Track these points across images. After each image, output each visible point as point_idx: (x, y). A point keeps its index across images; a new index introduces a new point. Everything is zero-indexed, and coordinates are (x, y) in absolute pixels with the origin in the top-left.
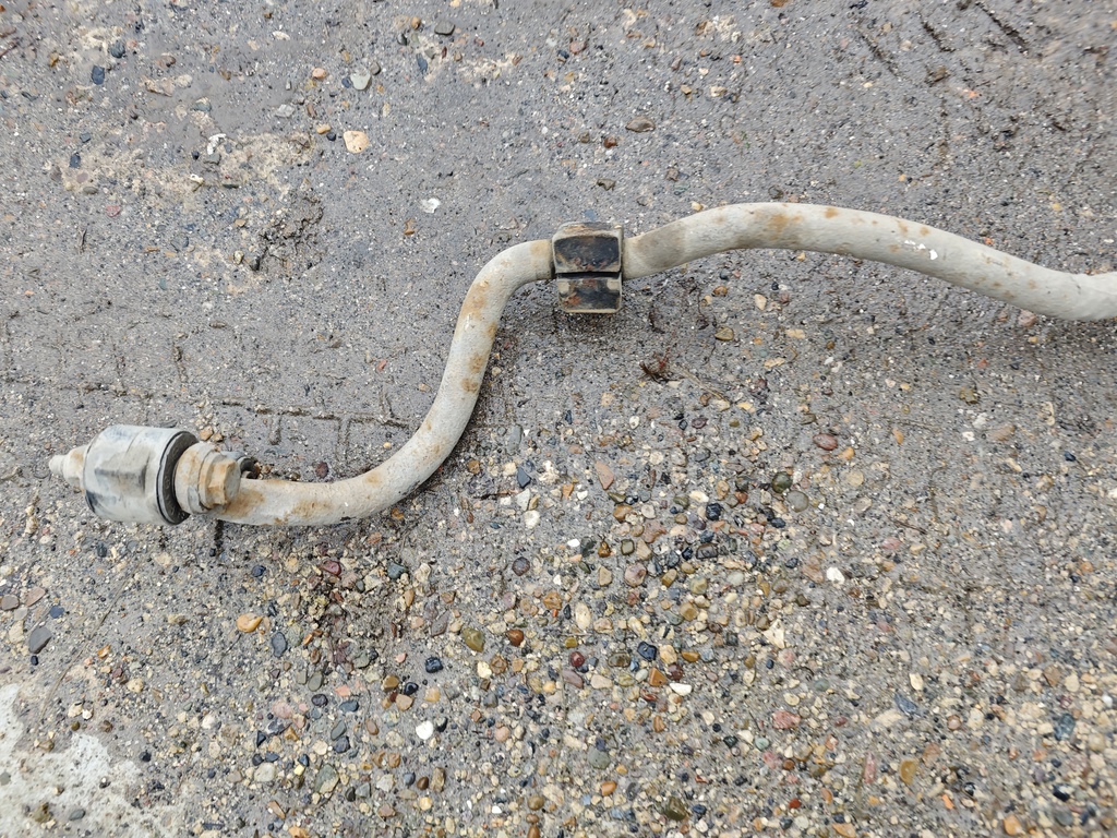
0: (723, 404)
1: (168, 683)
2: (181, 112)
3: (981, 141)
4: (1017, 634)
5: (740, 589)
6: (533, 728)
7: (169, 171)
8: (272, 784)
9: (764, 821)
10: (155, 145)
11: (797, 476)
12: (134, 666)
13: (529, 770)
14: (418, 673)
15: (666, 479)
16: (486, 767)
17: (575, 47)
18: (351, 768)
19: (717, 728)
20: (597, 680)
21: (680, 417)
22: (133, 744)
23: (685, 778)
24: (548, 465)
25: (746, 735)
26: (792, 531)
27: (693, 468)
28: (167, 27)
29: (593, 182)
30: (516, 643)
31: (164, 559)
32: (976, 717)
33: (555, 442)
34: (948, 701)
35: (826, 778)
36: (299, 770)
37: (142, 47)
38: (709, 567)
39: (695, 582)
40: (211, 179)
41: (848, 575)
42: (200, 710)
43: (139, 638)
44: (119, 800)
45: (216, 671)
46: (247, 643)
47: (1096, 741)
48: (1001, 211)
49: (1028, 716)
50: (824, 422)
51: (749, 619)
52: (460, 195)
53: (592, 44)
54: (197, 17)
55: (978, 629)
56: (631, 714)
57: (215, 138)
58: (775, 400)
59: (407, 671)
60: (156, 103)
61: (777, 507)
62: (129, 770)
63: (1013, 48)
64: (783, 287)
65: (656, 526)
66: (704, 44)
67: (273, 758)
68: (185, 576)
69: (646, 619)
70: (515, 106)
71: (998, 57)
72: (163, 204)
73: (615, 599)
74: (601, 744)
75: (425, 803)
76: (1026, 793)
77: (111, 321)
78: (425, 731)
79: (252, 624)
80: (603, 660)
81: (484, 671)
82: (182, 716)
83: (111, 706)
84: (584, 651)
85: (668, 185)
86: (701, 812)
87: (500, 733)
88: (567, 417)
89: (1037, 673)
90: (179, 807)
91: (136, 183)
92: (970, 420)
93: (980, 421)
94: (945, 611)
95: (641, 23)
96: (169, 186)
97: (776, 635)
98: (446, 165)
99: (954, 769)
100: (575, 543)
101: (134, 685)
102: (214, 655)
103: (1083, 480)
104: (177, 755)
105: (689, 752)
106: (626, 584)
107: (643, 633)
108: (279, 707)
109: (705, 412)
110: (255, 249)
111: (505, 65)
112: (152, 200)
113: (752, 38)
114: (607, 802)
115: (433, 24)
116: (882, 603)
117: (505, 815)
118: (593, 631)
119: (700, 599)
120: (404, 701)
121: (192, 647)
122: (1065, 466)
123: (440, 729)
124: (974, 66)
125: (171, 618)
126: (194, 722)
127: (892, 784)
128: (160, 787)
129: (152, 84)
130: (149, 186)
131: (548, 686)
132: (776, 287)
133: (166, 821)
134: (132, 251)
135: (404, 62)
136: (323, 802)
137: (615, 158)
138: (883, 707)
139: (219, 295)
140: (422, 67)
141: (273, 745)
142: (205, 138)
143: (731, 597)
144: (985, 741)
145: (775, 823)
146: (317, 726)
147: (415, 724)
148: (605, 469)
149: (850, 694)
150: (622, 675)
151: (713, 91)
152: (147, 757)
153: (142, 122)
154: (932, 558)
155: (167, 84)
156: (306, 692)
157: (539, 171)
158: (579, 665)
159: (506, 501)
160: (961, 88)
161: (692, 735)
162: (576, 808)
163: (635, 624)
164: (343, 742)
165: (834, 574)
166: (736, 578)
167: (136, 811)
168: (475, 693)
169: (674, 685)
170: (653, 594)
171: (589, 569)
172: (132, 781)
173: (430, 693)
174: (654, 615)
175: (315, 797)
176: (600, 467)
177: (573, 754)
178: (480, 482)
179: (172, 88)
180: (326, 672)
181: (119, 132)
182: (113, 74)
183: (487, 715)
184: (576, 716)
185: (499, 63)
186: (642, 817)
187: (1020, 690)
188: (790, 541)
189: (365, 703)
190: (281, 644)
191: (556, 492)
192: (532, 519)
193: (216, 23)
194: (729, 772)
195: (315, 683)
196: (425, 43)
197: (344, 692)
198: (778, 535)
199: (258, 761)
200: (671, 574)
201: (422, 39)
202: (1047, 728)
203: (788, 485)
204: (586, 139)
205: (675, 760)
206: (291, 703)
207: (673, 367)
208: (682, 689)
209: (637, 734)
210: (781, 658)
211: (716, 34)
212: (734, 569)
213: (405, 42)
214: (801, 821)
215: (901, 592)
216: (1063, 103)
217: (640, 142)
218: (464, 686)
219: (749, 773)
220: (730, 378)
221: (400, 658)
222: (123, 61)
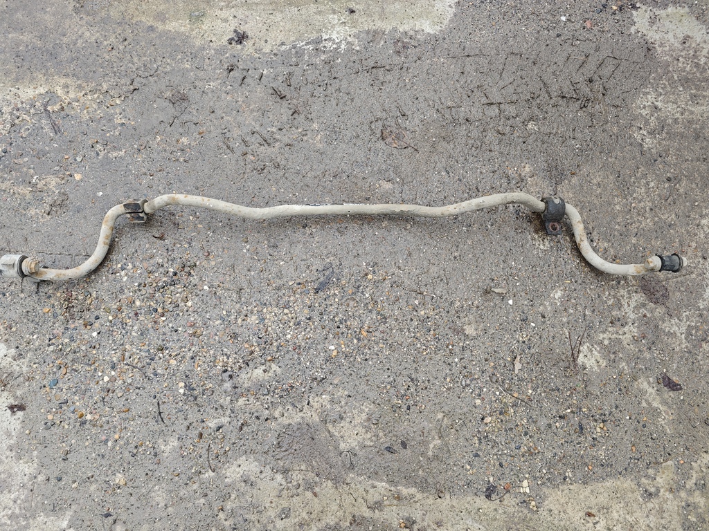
0: (179, 246)
1: (24, 328)
2: (25, 169)
3: (255, 171)
4: (253, 300)
5: (181, 293)
6: (124, 332)
7: (21, 187)
8: (53, 351)
9: (184, 349)
10: (18, 180)
11: (198, 264)
12: (13, 324)
13: (122, 342)
14: (93, 320)
15: (162, 266)
16: (110, 342)
17: (142, 148)
18: (74, 345)
19: (173, 328)
20: (141, 318)
21: (167, 249)
22: (14, 344)
23: (163, 340)
24: (129, 264)
25: (180, 329)
26: (195, 277)
27: (170, 263)
28: (20, 144)
29: (147, 186)
30: (119, 311)
31: (22, 295)
32: (240, 320)
33: (132, 258)
34: (233, 317)
35: (200, 338)
36: (60, 347)
37: (12, 150)
38: (172, 288)
39: (168, 292)
40: (35, 189)
41: (209, 288)
42: (33, 334)
43: (15, 317)
44: (10, 359)
45: (37, 324)
46: (46, 316)
47: (270, 324)
48: (259, 191)
49: (253, 319)
50: (206, 249)
51: (182, 300)
52: (109, 190)
53: (147, 146)
54: (29, 140)
55: (243, 299)
56: (150, 326)
57: (35, 177)
58: (194, 244)
59: (90, 320)
60: (17, 167)
61: (192, 271)
62: (13, 351)
63: (266, 145)
64: (198, 214)
65: (159, 278)
66: (180, 145)
67: (53, 344)
68: (28, 299)
69: (155, 302)
70: (125, 165)
71: (262, 148)
72: (20, 197)
73: (147, 298)
74: (142, 334)
75: (94, 352)
76: (251, 338)
77: (5, 231)
78: (95, 334)
79: (47, 310)
80: (143, 313)
81: (111, 318)
82: (28, 336)
83: (7, 335)
84: (138, 311)
85: (167, 187)
86: (167, 348)
87: (115, 333)
88: (136, 251)
89: (256, 308)
90: (27, 359)
91: (12, 191)
92: (245, 247)
93: (248, 247)
94: (234, 295)
95: (161, 139)
96: (22, 191)
97: (189, 304)
98: (105, 183)
99: (234, 333)
100: (136, 284)
101: (14, 329)
102: (37, 320)
103: (274, 260)
104: (26, 346)
105: (164, 334)
106: (150, 294)
107: (154, 306)
108: (55, 331)
109: (174, 248)
110: (48, 209)
111: (122, 153)
112: (17, 196)
113: (193, 144)
114: (143, 348)
115: (101, 141)
116: (218, 294)
117: (116, 353)
118: (140, 306)
119: (170, 296)
120: (89, 327)
121: (31, 319)
122: (269, 257)
123: (99, 333)
124: (255, 150)
125: (24, 311)
126: (31, 337)
127: (217, 338)
128: (22, 355)
129: (16, 161)
130: (15, 191)
131: (128, 321)
132: (196, 213)
133: (23, 364)
134: (11, 211)
135: (92, 153)
136: (67, 354)
137: (153, 179)
138: (217, 320)
139: (37, 222)
140: (98, 154)
141: (53, 341)
142: (33, 177)
143: (178, 295)
144: (242, 326)
145: (186, 350)
146: (65, 335)
147: (92, 333)
148: (145, 264)
149: (208, 317)
150: (148, 317)
151: (181, 160)
152: (17, 347)
153: (13, 172)
154: (232, 282)
155: (20, 161)
156: (63, 327)
157: (131, 183)
158: (136, 314)
159: (118, 274)
160: (251, 157)
161: (166, 330)
162: (134, 350)
163: (152, 303)
164: (72, 339)
165: (206, 287)
166: (179, 290)
167: (15, 362)
168: (108, 324)
169: (162, 318)
170: (157, 295)
171: (140, 290)
172: (13, 354)
173: (97, 325)
174: (157, 301)
175: (65, 353)
176: (144, 264)
177: (134, 337)
178: (111, 270)
179: (22, 162)
180: (68, 322)
181: (6, 176)
182: (3, 158)
183: (111, 329)
184: (135, 328)
185: (120, 153)
186: (152, 351)
187: (252, 313)
188: (195, 279)
189: (78, 328)
190: (55, 315)
191: (132, 271)
192: (125, 279)
193: (35, 142)
194: (175, 338)
195: (65, 325)
196: (99, 147)
197: (73, 326)
198: (191, 279)
199: (49, 345)
200: (161, 290)
201: (98, 146)
202: (257, 322)
203: (195, 265)
204: (145, 174)
205: (161, 336)
206: (59, 330)
207: (166, 236)
208: (164, 319)
209: (151, 330)
210: (190, 309)
211: (183, 143)
212: (179, 288)
213: (93, 147)
214: (193, 349)
215: (223, 291)
216: (278, 160)
217: (159, 175)
218: (105, 322)
219: (180, 338)
220: (182, 239)
221: (88, 317)
222: (6, 154)
